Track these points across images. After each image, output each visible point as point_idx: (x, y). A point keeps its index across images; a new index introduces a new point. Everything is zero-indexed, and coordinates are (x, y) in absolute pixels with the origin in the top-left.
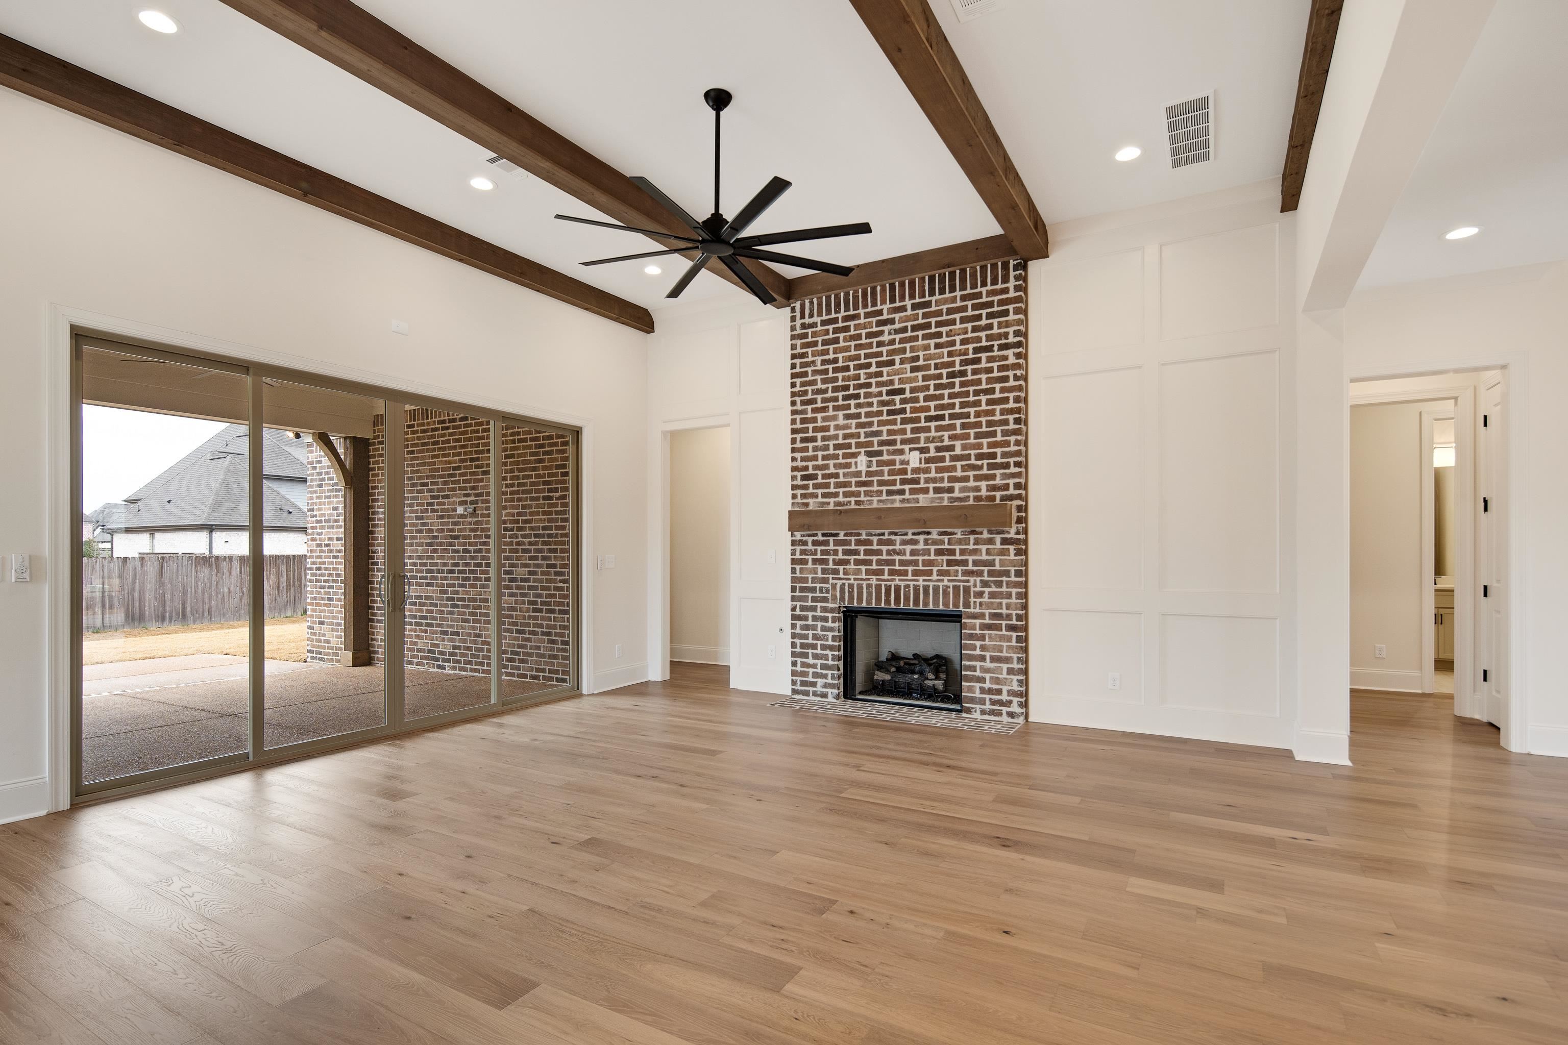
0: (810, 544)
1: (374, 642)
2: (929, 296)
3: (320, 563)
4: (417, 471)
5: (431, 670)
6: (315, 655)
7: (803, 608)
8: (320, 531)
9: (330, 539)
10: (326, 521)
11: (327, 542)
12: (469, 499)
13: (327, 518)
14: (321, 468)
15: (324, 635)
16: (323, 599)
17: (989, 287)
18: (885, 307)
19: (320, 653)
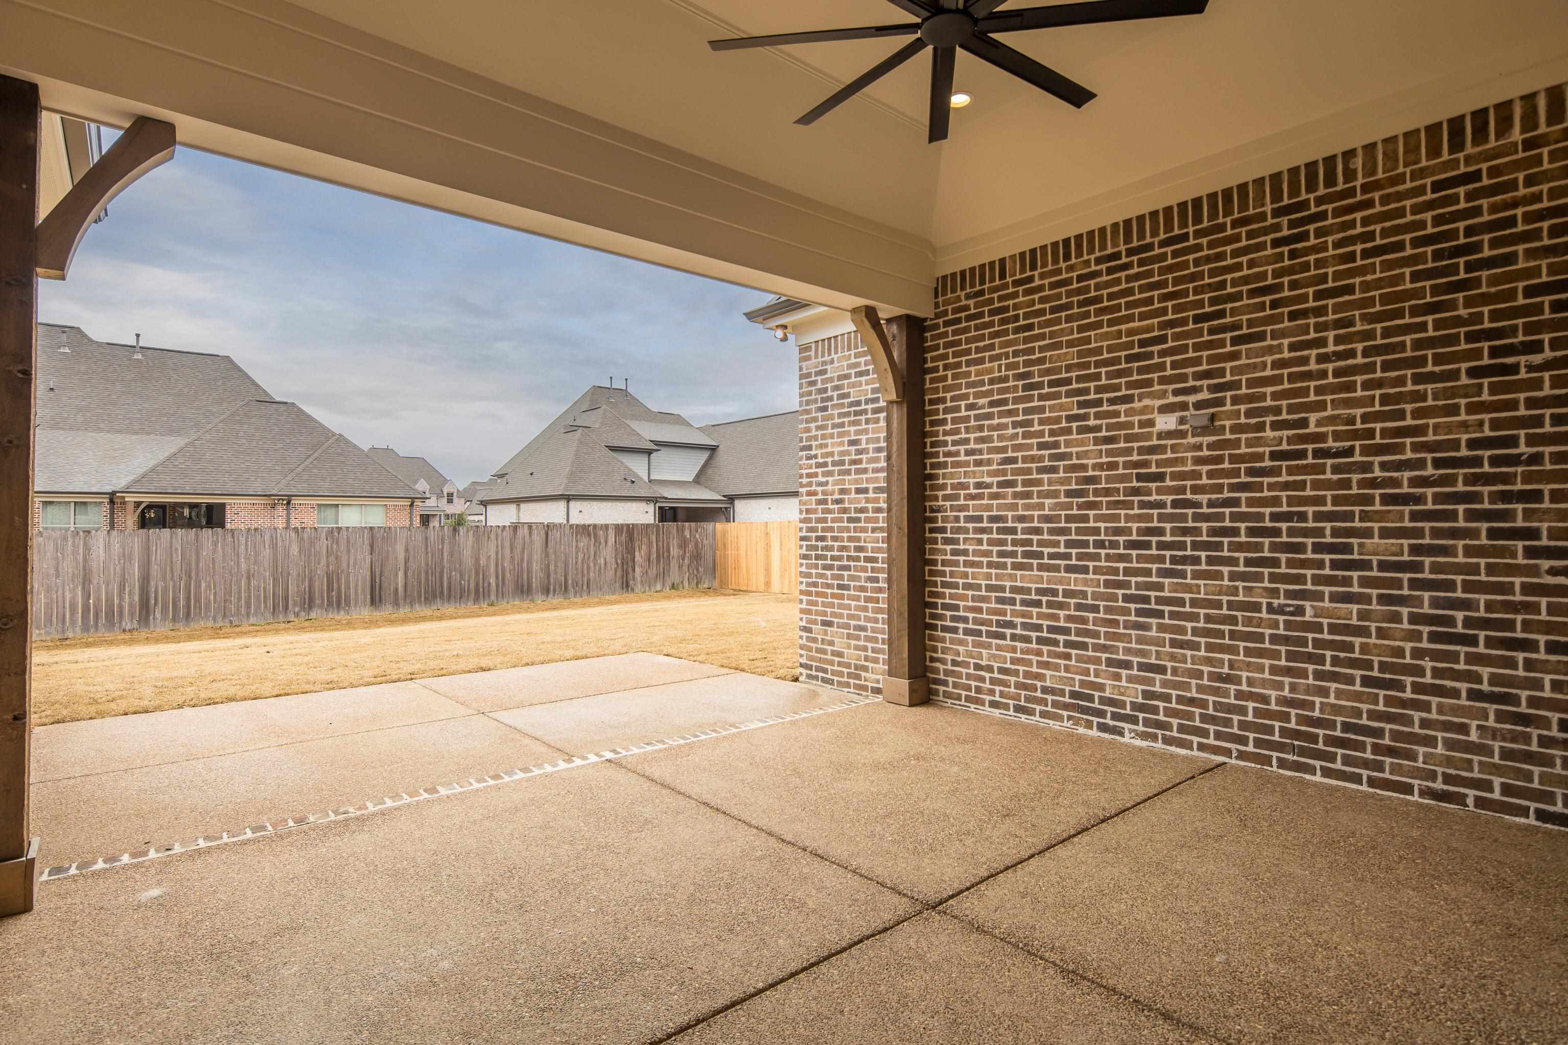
1: (938, 665)
3: (824, 530)
6: (814, 673)
8: (824, 479)
9: (843, 491)
10: (834, 464)
11: (837, 496)
13: (836, 458)
14: (824, 381)
15: (832, 643)
16: (829, 586)
19: (825, 671)
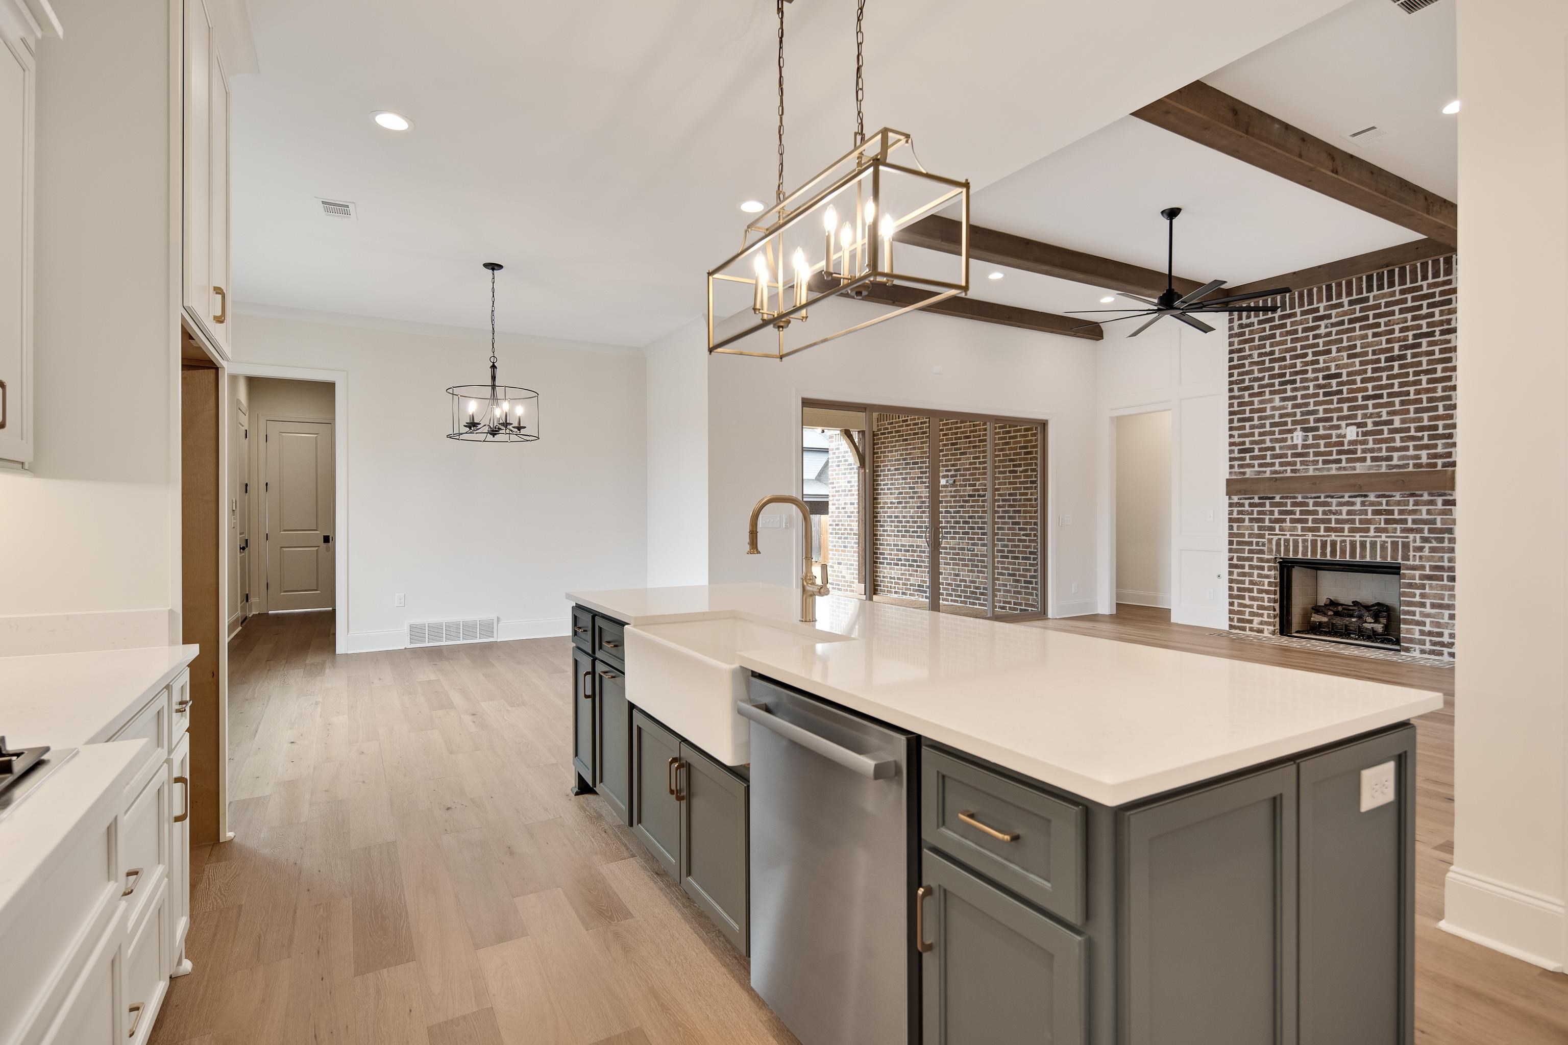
0: (1247, 505)
1: (878, 578)
2: (1367, 293)
3: (838, 521)
4: (910, 454)
5: (921, 599)
6: (834, 586)
7: (1239, 559)
8: (838, 498)
9: (845, 504)
10: (842, 491)
11: (843, 506)
12: (950, 473)
13: (843, 489)
14: (839, 453)
15: (841, 572)
16: (840, 546)
17: (1430, 280)
18: (1322, 306)
19: (839, 585)
